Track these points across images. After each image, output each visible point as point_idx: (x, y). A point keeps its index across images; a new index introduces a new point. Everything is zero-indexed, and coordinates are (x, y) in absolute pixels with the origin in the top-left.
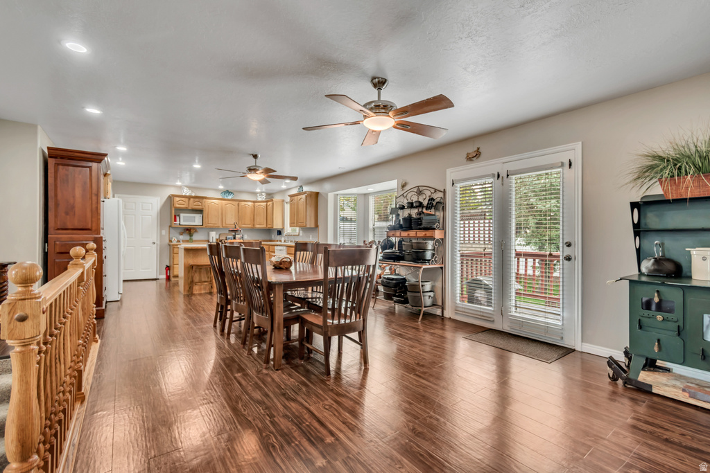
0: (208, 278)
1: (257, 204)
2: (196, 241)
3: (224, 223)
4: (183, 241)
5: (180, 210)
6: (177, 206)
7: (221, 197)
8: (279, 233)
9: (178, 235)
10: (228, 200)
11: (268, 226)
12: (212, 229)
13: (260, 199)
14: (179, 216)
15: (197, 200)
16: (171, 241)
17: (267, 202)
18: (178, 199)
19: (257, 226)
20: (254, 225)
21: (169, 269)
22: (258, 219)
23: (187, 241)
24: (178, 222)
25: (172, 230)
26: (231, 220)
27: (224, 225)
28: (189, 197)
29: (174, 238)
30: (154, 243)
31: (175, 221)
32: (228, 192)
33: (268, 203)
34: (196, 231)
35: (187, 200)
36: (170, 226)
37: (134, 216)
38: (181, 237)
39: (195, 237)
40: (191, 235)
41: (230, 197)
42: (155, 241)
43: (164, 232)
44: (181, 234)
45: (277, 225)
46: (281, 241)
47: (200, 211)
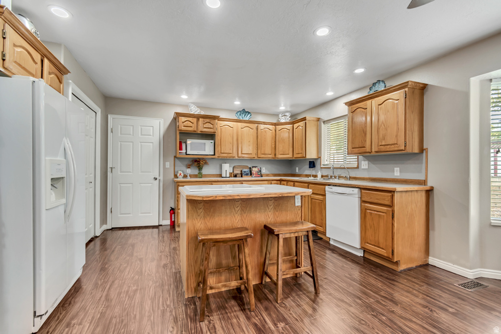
0: (234, 258)
1: (279, 127)
2: (206, 176)
3: (240, 152)
4: (190, 176)
5: (186, 135)
6: (183, 128)
7: (236, 118)
8: (312, 164)
9: (184, 168)
10: (245, 122)
11: (295, 156)
12: (225, 160)
13: (283, 121)
14: (186, 143)
15: (208, 120)
16: (176, 176)
17: (293, 123)
18: (183, 119)
19: (280, 156)
20: (275, 155)
21: (174, 213)
22: (280, 148)
23: (196, 176)
24: (184, 151)
25: (177, 161)
26: (248, 149)
27: (240, 155)
28: (198, 117)
29: (180, 172)
30: (156, 179)
31: (181, 149)
32: (244, 112)
33: (296, 125)
34: (206, 163)
35: (194, 120)
36: (175, 157)
37: (132, 144)
38: (189, 171)
39: (206, 170)
40: (200, 168)
41: (247, 118)
42: (157, 176)
43: (168, 165)
44: (189, 167)
45: (311, 154)
46: (315, 176)
47: (211, 136)
